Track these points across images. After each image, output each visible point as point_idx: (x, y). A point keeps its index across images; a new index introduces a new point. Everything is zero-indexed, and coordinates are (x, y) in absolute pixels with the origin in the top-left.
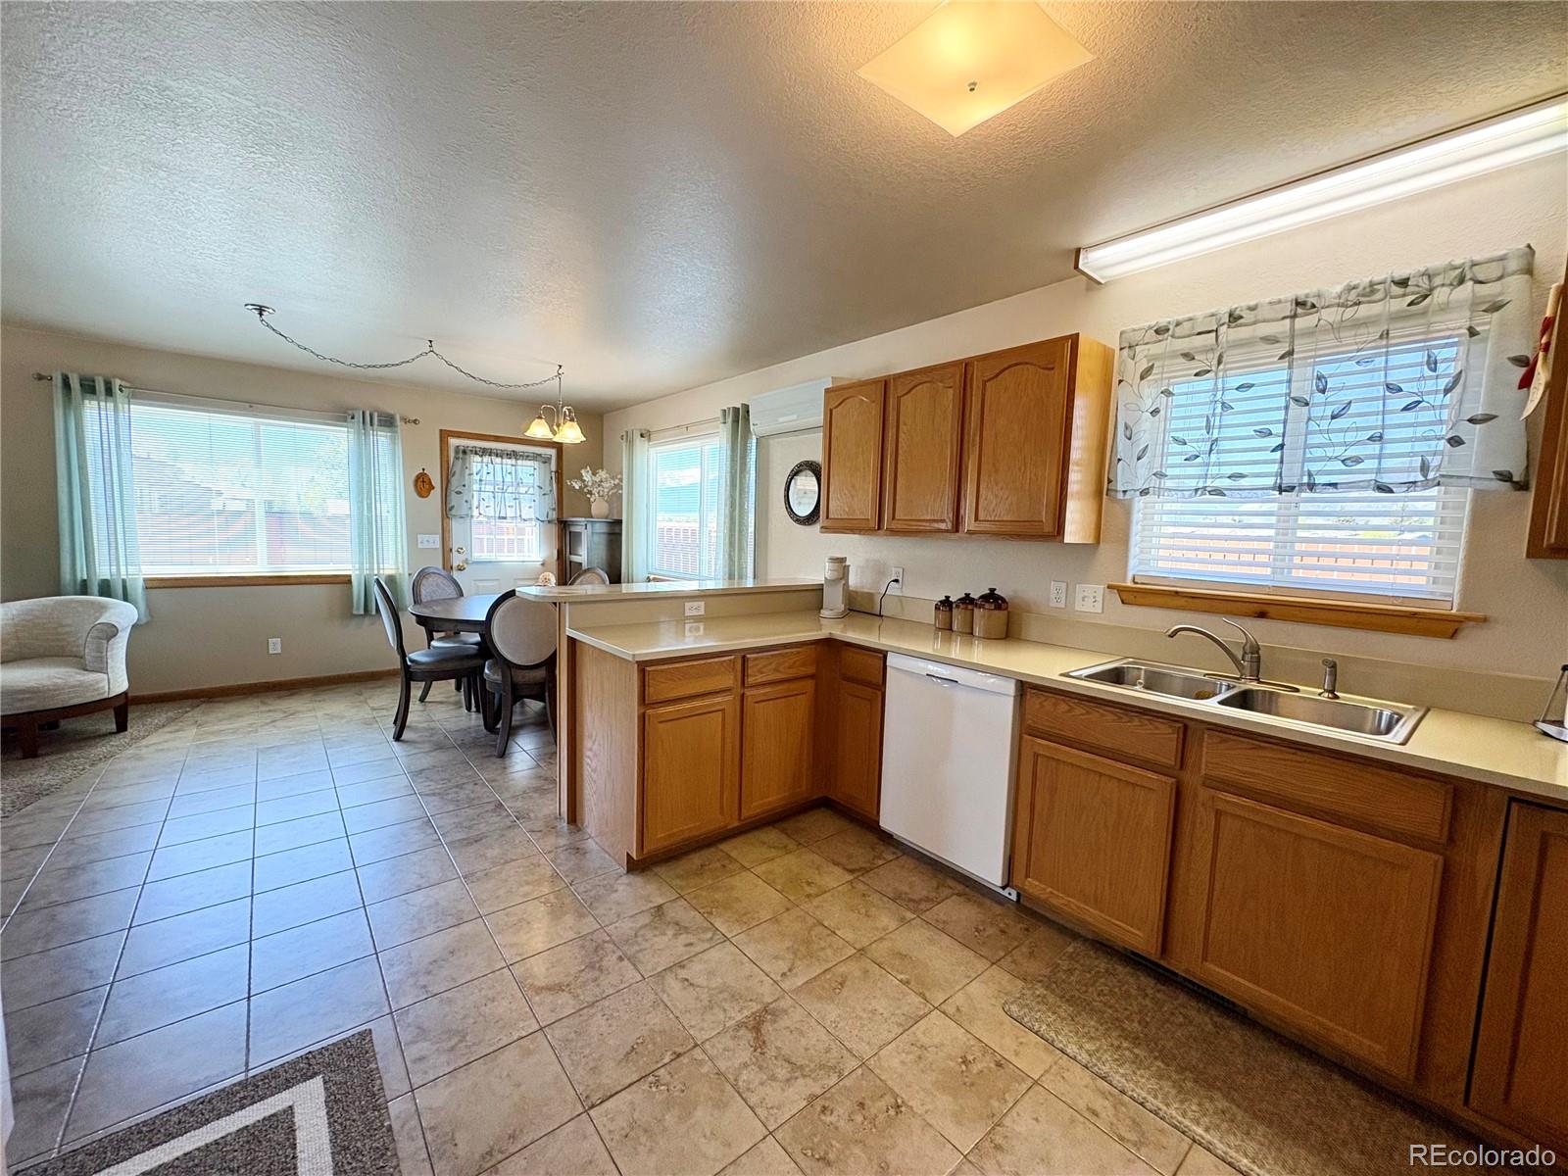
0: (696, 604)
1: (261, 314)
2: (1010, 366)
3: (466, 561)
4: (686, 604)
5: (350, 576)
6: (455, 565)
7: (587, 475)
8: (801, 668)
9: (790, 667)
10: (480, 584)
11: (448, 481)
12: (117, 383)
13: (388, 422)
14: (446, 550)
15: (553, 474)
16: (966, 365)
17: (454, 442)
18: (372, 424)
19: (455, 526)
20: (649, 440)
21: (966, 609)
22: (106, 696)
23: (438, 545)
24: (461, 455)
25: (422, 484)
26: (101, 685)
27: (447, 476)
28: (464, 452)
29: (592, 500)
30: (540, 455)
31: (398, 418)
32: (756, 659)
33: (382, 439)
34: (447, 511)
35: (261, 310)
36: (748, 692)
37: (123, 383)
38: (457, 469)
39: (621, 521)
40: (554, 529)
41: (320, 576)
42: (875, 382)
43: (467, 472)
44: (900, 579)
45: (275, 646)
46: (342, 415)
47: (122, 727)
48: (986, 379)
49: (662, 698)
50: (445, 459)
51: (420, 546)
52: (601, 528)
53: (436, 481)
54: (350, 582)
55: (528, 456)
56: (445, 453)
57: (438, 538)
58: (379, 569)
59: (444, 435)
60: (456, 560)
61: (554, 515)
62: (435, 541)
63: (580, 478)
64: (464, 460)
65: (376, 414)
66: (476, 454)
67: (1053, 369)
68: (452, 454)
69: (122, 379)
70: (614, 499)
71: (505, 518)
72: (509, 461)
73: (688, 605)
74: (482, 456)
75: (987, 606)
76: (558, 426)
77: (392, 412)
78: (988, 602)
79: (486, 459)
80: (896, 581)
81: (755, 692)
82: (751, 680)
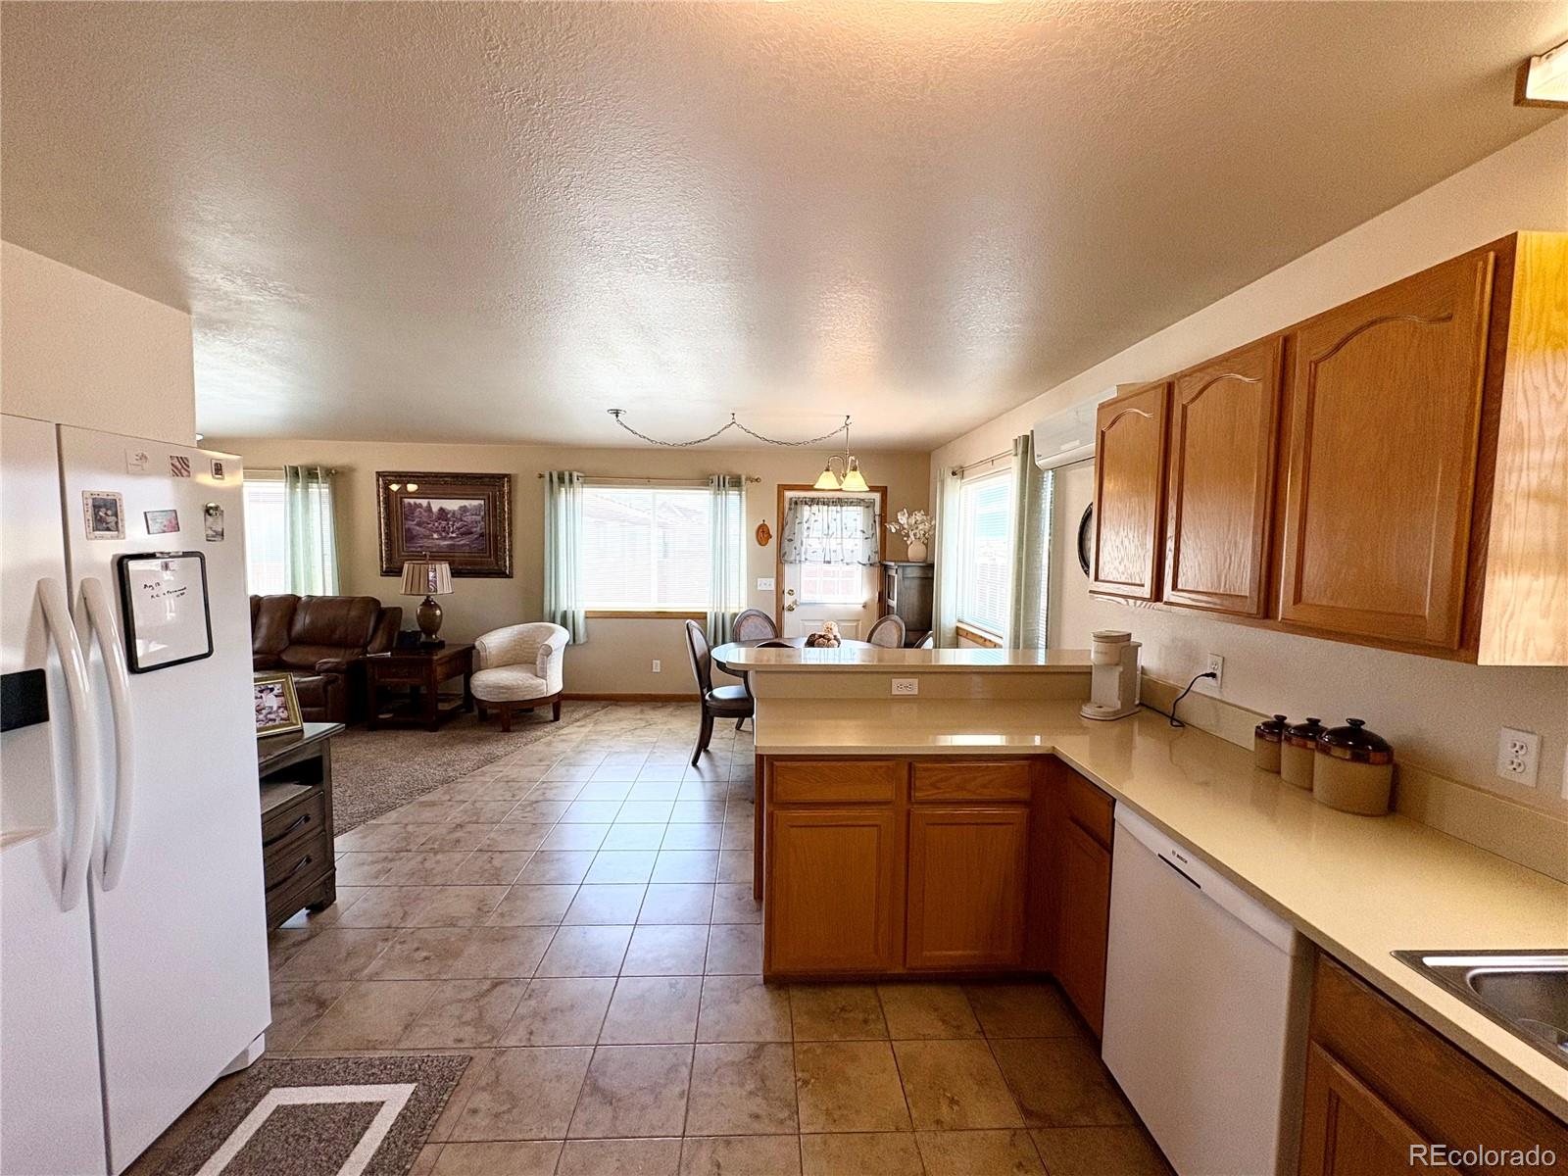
0: (905, 681)
1: (617, 416)
2: (1361, 329)
3: (795, 602)
4: (893, 680)
5: (706, 613)
6: (786, 605)
7: (903, 519)
8: (1002, 790)
9: (984, 786)
10: (806, 623)
11: (783, 529)
12: (575, 474)
13: (736, 483)
14: (780, 592)
15: (877, 518)
16: (1286, 342)
17: (789, 494)
18: (724, 486)
19: (788, 569)
20: (962, 478)
21: (1305, 746)
22: (545, 695)
23: (773, 587)
24: (793, 506)
25: (762, 534)
26: (541, 688)
27: (782, 527)
28: (796, 503)
29: (909, 542)
30: (863, 500)
31: (743, 479)
32: (926, 770)
33: (733, 496)
34: (781, 559)
35: (617, 413)
36: (917, 810)
37: (580, 474)
38: (789, 519)
39: (933, 565)
40: (876, 571)
41: (686, 613)
42: (1155, 387)
43: (798, 521)
44: (1219, 673)
45: (657, 666)
46: (704, 481)
47: (556, 718)
48: (1313, 358)
49: (795, 798)
50: (781, 510)
51: (759, 588)
52: (914, 572)
53: (773, 532)
54: (706, 617)
55: (852, 502)
56: (781, 505)
57: (773, 581)
58: (726, 608)
59: (782, 488)
60: (788, 601)
61: (876, 559)
62: (770, 584)
63: (897, 521)
64: (796, 510)
65: (727, 478)
66: (806, 504)
67: (1450, 318)
68: (787, 506)
69: (578, 471)
70: (929, 542)
71: (829, 562)
72: (834, 508)
73: (896, 682)
74: (810, 506)
75: (1337, 752)
76: (844, 476)
77: (739, 473)
78: (1343, 745)
79: (815, 508)
80: (1213, 675)
81: (928, 811)
82: (919, 795)
